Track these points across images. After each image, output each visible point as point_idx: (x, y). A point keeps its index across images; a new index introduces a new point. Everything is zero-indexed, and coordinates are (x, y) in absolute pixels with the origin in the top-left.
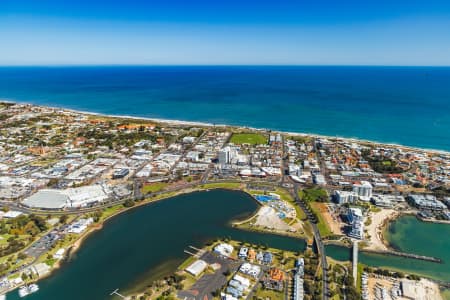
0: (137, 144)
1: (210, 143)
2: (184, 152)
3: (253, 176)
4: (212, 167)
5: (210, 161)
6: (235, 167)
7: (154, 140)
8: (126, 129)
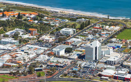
0: (8, 33)
1: (90, 37)
2: (54, 45)
3: (116, 78)
4: (74, 63)
5: (76, 57)
6: (100, 66)
7: (27, 28)
8: (4, 16)
